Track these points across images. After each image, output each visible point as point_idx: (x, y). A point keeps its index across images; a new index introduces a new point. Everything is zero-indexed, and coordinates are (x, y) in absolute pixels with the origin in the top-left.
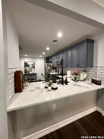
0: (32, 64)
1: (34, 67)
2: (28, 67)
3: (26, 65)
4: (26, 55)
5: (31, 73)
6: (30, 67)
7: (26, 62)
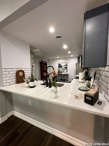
0: (65, 65)
1: (66, 68)
2: (61, 68)
3: (60, 66)
4: (58, 57)
5: (63, 73)
6: (63, 68)
7: (59, 64)
